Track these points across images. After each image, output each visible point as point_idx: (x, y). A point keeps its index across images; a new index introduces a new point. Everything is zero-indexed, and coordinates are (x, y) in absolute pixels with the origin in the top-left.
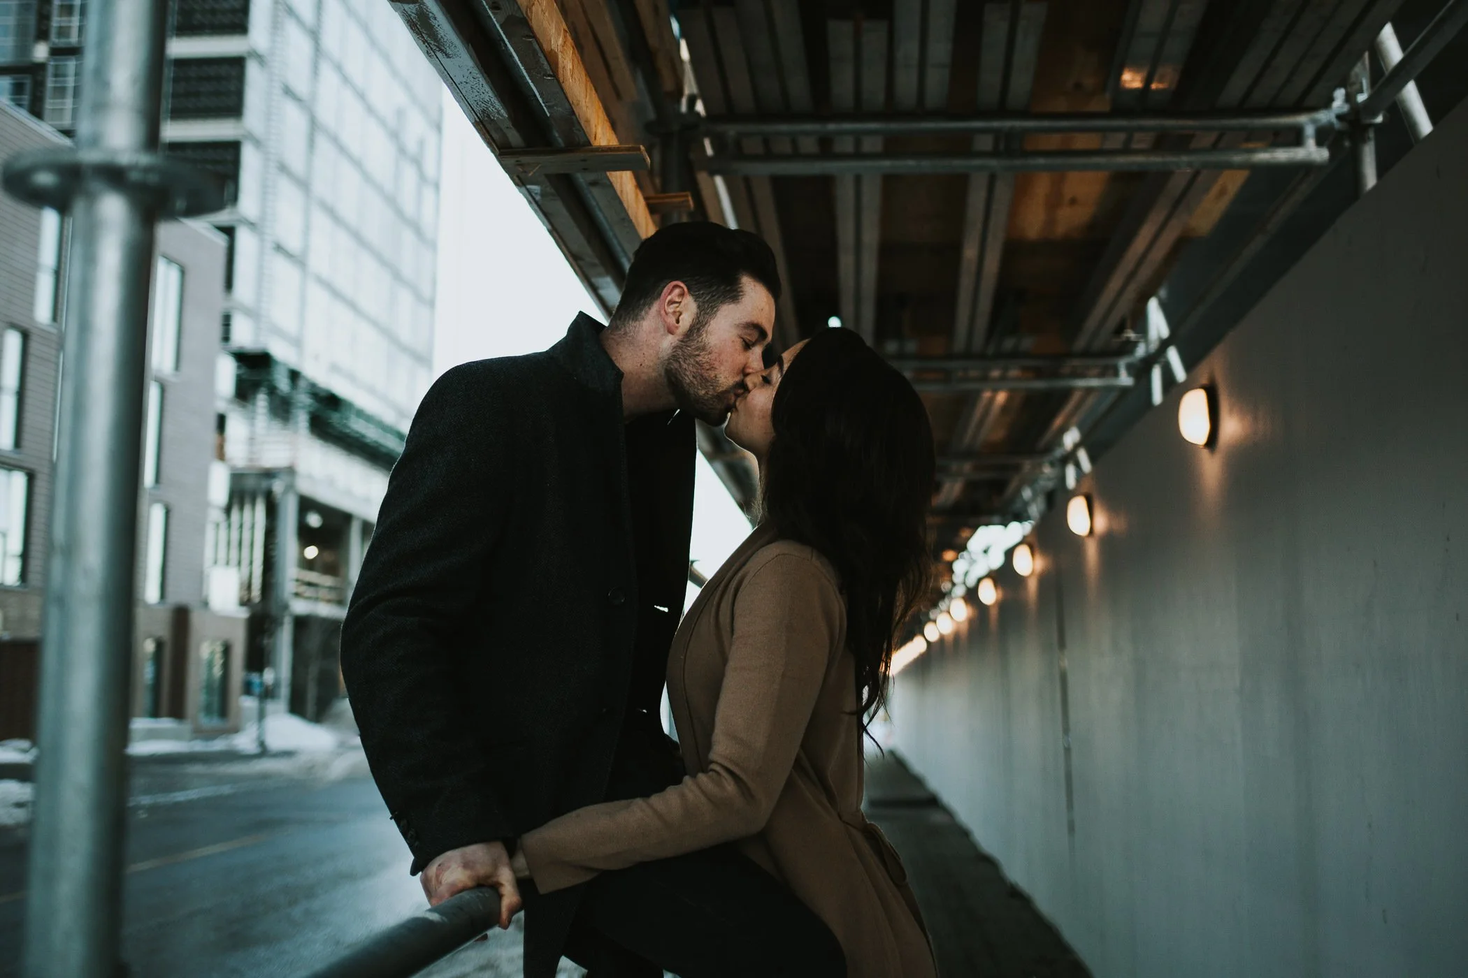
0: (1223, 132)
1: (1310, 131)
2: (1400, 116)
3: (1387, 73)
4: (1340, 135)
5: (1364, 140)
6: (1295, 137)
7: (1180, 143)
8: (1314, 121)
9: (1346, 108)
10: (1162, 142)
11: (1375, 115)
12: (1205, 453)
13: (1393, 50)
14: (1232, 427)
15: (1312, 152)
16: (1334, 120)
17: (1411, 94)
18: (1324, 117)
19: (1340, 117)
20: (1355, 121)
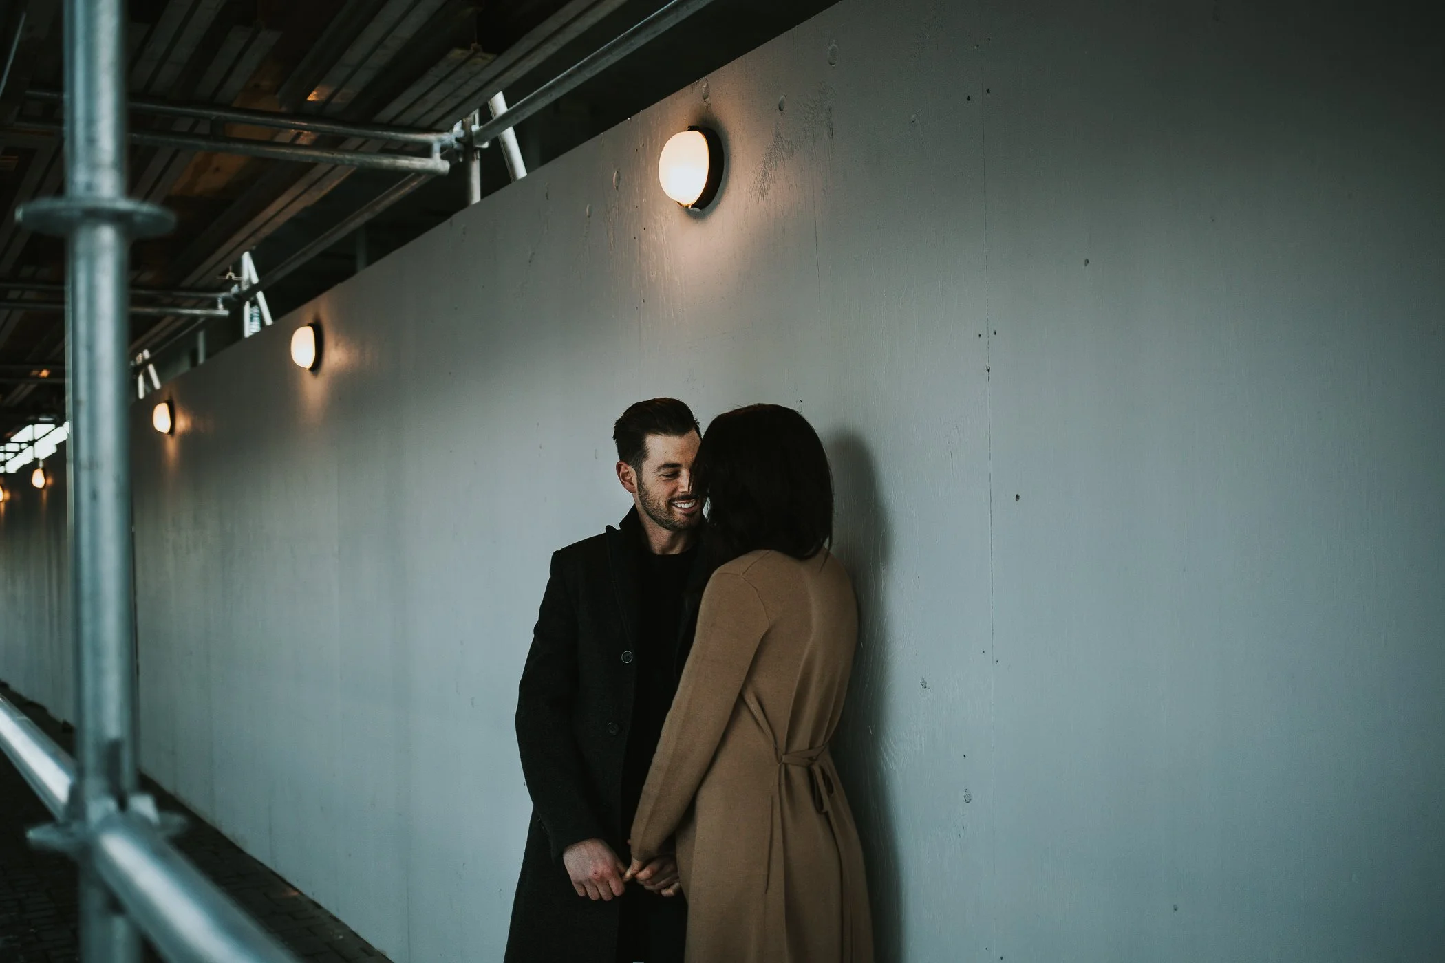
0: (367, 139)
1: (436, 147)
2: (498, 147)
3: (494, 119)
4: (457, 152)
5: (473, 159)
6: (425, 151)
7: (335, 143)
8: (440, 141)
9: (462, 134)
10: (320, 142)
11: (484, 142)
12: (308, 375)
13: (499, 104)
14: (335, 356)
15: (438, 164)
16: (454, 141)
17: (509, 135)
18: (449, 138)
19: (457, 139)
20: (468, 143)
